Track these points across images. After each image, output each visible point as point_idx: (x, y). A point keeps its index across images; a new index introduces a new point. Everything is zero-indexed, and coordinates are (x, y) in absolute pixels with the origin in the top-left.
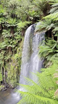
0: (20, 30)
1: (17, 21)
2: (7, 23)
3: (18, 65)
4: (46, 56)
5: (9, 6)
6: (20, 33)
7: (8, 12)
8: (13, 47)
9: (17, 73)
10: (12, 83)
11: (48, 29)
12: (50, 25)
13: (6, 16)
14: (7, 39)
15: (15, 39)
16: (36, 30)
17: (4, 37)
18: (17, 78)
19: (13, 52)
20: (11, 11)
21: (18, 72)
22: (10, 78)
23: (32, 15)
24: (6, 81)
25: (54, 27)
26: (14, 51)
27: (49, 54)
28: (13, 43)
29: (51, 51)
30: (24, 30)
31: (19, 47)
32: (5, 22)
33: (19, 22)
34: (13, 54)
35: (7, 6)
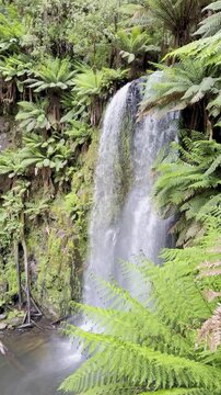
0: (84, 103)
1: (72, 69)
2: (33, 74)
3: (78, 237)
4: (183, 203)
5: (42, 10)
6: (85, 114)
7: (37, 34)
8: (58, 170)
9: (71, 266)
10: (53, 302)
11: (191, 97)
12: (199, 81)
13: (32, 47)
14: (35, 136)
15: (66, 138)
16: (143, 104)
17: (25, 128)
18: (72, 282)
19: (56, 185)
20: (48, 29)
21: (77, 261)
22: (48, 284)
23: (131, 43)
24: (30, 295)
25: (216, 91)
26: (61, 183)
27: (192, 193)
28: (59, 152)
29: (204, 184)
30: (100, 101)
31: (80, 166)
32: (26, 74)
33: (80, 72)
34: (58, 196)
35: (34, 10)
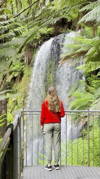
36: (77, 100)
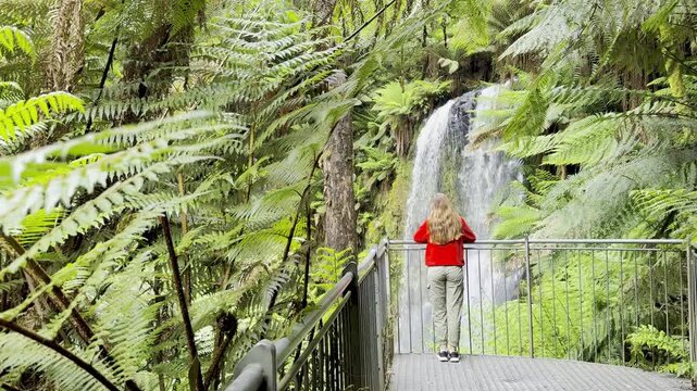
6: (386, 140)
15: (359, 171)
25: (565, 120)
30: (410, 123)
31: (378, 212)
36: (508, 223)
